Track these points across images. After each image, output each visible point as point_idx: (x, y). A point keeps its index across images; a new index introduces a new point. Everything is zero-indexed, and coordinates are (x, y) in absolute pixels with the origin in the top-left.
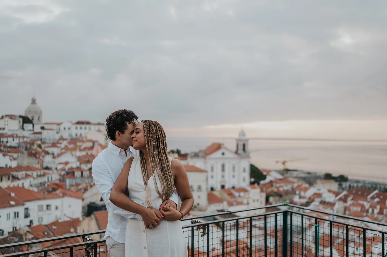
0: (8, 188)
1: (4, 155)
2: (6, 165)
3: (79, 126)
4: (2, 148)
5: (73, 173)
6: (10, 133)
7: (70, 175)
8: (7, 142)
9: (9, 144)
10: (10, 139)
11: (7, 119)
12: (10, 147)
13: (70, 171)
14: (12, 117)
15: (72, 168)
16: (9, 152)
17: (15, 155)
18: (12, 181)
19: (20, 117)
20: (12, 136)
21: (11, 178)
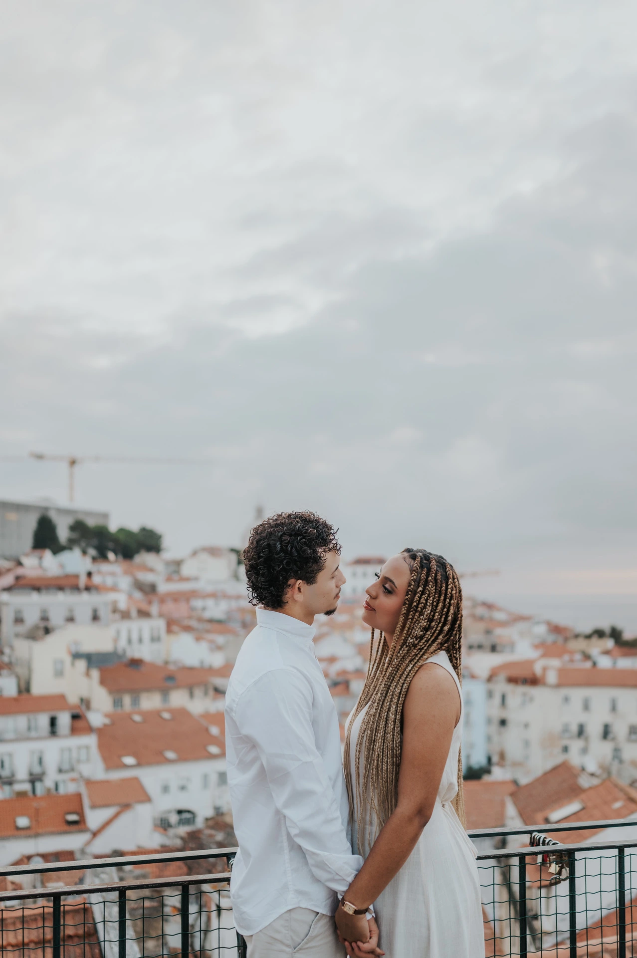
0: (207, 716)
1: (198, 639)
2: (202, 662)
3: (360, 569)
4: (194, 623)
5: (346, 684)
6: (209, 588)
7: (340, 688)
8: (204, 609)
9: (207, 615)
10: (210, 603)
11: (204, 556)
12: (211, 621)
13: (340, 679)
14: (213, 551)
15: (344, 672)
16: (208, 631)
17: (220, 639)
18: (215, 699)
19: (233, 550)
20: (214, 595)
21: (211, 692)
